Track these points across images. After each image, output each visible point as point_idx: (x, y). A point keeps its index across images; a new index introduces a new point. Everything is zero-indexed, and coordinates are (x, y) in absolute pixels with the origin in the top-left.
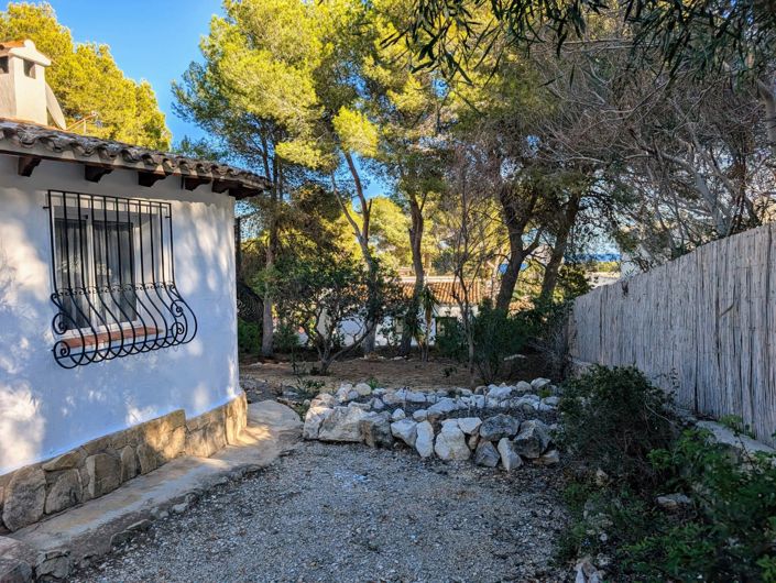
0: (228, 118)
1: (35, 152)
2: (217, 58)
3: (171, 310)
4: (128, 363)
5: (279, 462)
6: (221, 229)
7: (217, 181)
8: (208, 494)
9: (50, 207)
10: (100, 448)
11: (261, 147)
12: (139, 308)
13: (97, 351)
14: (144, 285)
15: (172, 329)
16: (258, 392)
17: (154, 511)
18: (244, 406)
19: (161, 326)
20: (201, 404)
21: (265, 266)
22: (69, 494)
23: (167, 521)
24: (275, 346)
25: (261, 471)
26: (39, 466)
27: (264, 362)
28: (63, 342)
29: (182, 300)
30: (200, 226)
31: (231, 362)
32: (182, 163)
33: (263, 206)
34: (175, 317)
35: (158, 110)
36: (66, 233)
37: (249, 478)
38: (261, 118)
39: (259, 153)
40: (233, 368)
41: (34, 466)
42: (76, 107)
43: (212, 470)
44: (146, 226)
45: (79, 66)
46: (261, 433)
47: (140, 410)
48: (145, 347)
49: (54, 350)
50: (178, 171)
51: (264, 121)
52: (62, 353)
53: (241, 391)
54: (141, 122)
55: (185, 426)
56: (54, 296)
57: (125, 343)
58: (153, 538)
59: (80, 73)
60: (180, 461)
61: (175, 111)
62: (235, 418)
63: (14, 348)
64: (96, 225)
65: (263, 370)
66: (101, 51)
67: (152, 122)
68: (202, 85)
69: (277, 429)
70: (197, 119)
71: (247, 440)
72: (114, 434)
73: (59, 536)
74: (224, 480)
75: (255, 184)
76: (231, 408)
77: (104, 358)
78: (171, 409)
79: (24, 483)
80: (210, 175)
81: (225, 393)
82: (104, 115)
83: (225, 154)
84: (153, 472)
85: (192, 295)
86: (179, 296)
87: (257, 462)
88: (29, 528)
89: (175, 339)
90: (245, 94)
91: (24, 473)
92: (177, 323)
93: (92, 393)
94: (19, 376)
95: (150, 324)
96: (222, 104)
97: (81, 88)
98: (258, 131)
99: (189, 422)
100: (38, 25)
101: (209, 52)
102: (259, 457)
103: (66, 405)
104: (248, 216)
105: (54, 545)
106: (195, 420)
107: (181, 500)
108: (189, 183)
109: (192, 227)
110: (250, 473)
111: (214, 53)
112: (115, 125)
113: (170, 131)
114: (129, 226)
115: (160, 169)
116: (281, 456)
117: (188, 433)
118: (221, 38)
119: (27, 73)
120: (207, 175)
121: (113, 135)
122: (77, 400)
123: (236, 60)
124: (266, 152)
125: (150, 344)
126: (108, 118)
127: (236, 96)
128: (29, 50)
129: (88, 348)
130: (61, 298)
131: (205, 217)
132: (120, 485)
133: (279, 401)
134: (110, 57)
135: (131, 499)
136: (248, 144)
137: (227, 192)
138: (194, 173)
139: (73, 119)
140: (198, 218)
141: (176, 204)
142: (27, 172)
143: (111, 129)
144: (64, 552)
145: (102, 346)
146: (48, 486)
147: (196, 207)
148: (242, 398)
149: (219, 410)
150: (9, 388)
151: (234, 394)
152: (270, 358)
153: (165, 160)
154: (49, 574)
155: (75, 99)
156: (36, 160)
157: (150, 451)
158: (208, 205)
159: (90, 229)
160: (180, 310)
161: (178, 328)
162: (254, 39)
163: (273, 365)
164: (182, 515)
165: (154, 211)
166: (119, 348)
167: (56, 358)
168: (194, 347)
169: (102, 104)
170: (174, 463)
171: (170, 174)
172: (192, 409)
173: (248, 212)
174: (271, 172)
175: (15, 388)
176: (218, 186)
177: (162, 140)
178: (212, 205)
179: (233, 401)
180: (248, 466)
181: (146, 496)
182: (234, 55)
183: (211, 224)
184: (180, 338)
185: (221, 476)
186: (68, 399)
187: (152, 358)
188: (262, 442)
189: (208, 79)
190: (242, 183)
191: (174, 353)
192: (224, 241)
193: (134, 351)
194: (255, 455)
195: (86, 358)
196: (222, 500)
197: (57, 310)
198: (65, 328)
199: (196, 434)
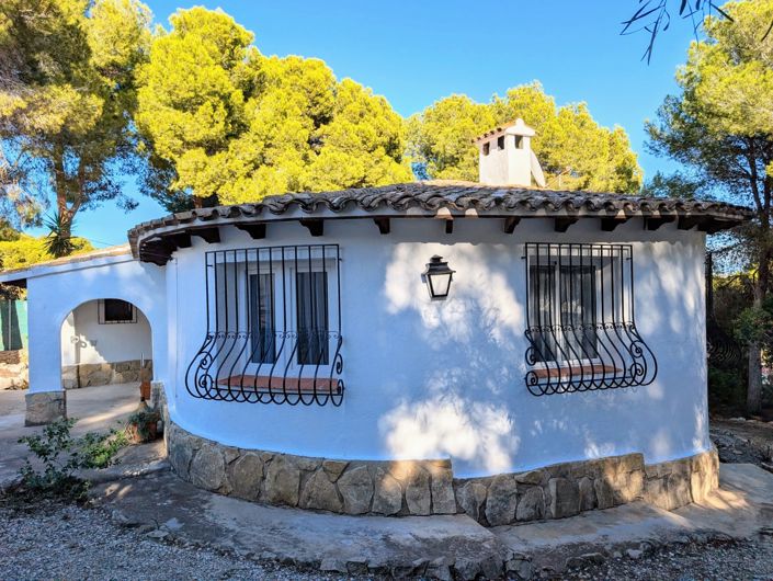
0: (706, 145)
1: (516, 213)
2: (695, 84)
3: (631, 352)
4: (588, 398)
5: (757, 538)
6: (687, 268)
7: (682, 218)
8: (666, 549)
9: (526, 258)
10: (561, 472)
11: (749, 170)
12: (599, 348)
13: (559, 384)
14: (603, 325)
15: (631, 370)
16: (736, 452)
17: (608, 548)
18: (714, 464)
19: (619, 365)
20: (661, 452)
21: (750, 305)
22: (535, 507)
23: (621, 563)
24: (766, 401)
25: (732, 543)
26: (512, 476)
27: (748, 418)
28: (533, 372)
29: (641, 341)
30: (663, 265)
31: (697, 410)
32: (644, 205)
33: (750, 236)
34: (633, 357)
35: (630, 151)
36: (539, 279)
37: (716, 546)
38: (747, 136)
39: (746, 175)
40: (701, 419)
41: (509, 475)
42: (556, 163)
43: (671, 525)
44: (607, 269)
45: (560, 128)
46: (736, 500)
47: (598, 446)
48: (603, 385)
49: (526, 379)
50: (640, 213)
51: (751, 140)
52: (532, 380)
53: (712, 447)
54: (613, 166)
55: (644, 471)
56: (528, 332)
57: (585, 378)
58: (606, 574)
59: (561, 133)
60: (637, 506)
61: (647, 149)
62: (702, 476)
63: (496, 373)
64: (563, 270)
65: (746, 428)
66: (579, 109)
67: (624, 163)
68: (677, 116)
69: (758, 500)
70: (671, 152)
71: (716, 504)
72: (573, 463)
73: (525, 542)
74: (684, 540)
75: (731, 216)
76: (697, 463)
77: (566, 390)
78: (629, 450)
79: (501, 488)
80: (675, 213)
81: (691, 445)
82: (579, 166)
83: (702, 184)
84: (609, 510)
85: (653, 336)
86: (638, 336)
87: (728, 532)
88: (504, 528)
89: (634, 380)
90: (726, 116)
91: (501, 479)
92: (635, 364)
93: (555, 421)
94: (500, 397)
95: (608, 363)
96: (699, 132)
97: (561, 146)
98: (744, 152)
99: (648, 468)
100: (529, 100)
101: (686, 81)
102: (732, 527)
103: (535, 428)
104: (729, 249)
105: (521, 548)
106: (655, 466)
107: (636, 546)
108: (651, 224)
109: (655, 267)
110: (716, 541)
111: (691, 80)
112: (589, 173)
113: (642, 170)
114: (592, 270)
115: (621, 213)
116: (762, 533)
117: (647, 479)
118: (700, 62)
119: (517, 146)
120: (671, 213)
121: (587, 183)
122: (543, 426)
123: (716, 81)
124: (754, 173)
125: (608, 382)
126: (583, 167)
127: (715, 120)
128: (519, 127)
129: (553, 380)
130: (533, 334)
131: (669, 256)
132: (578, 513)
133: (763, 467)
134: (586, 112)
135: (587, 529)
136: (731, 168)
137: (695, 227)
138: (657, 213)
139: (554, 175)
140: (661, 257)
141: (637, 245)
142: (510, 230)
143: (584, 178)
144: (527, 557)
145: (564, 379)
146: (519, 496)
147: (659, 247)
148: (711, 455)
149: (683, 462)
150: (493, 407)
151: (702, 449)
152: (758, 414)
153: (626, 205)
154: (515, 572)
155: (555, 156)
156: (517, 220)
157: (607, 488)
158: (672, 244)
159: (557, 272)
160: (639, 350)
161: (636, 370)
162: (739, 53)
163: (760, 424)
164: (636, 561)
165: (615, 253)
166: (580, 383)
167: (528, 386)
168: (655, 390)
169: (577, 157)
170: (631, 506)
171: (631, 217)
172: (651, 455)
173: (729, 244)
174: (762, 196)
175: (498, 406)
176: (684, 223)
177: (633, 179)
178: (678, 243)
179: (700, 455)
180: (716, 533)
181: (602, 531)
182: (713, 78)
183: (675, 263)
184: (639, 379)
185: (682, 534)
186: (536, 423)
187: (610, 396)
188: (736, 510)
189: (684, 109)
190: (713, 217)
191: (631, 393)
192: (690, 279)
193: (593, 387)
194: (725, 523)
195: (550, 389)
196: (681, 560)
197: (530, 345)
198: (535, 360)
199: (657, 482)
